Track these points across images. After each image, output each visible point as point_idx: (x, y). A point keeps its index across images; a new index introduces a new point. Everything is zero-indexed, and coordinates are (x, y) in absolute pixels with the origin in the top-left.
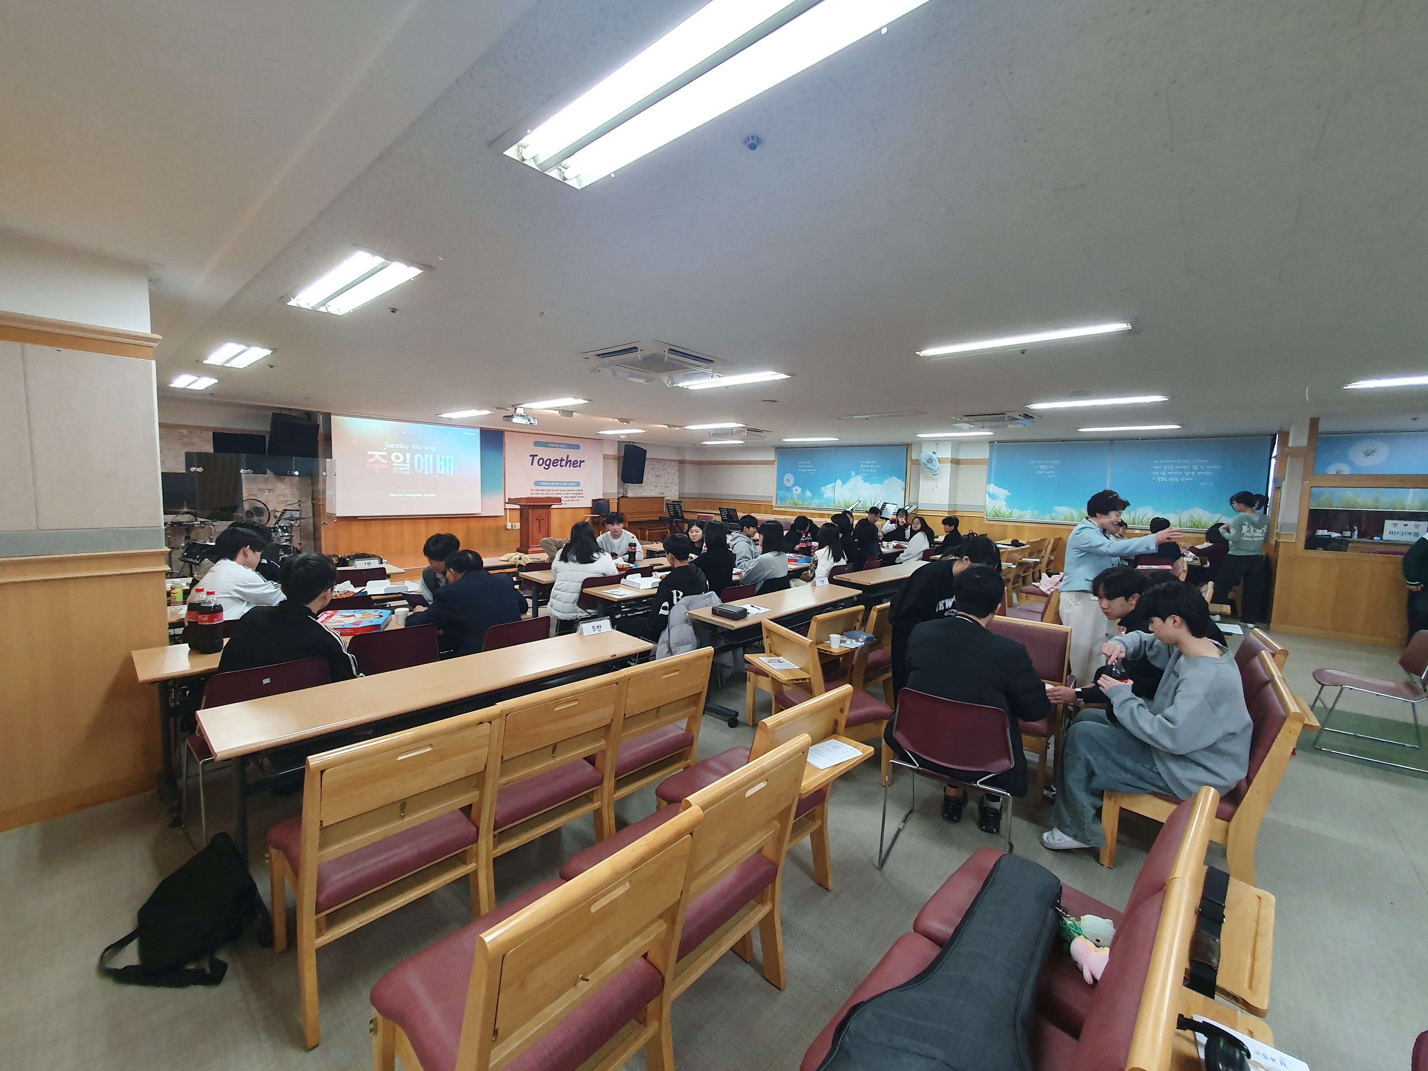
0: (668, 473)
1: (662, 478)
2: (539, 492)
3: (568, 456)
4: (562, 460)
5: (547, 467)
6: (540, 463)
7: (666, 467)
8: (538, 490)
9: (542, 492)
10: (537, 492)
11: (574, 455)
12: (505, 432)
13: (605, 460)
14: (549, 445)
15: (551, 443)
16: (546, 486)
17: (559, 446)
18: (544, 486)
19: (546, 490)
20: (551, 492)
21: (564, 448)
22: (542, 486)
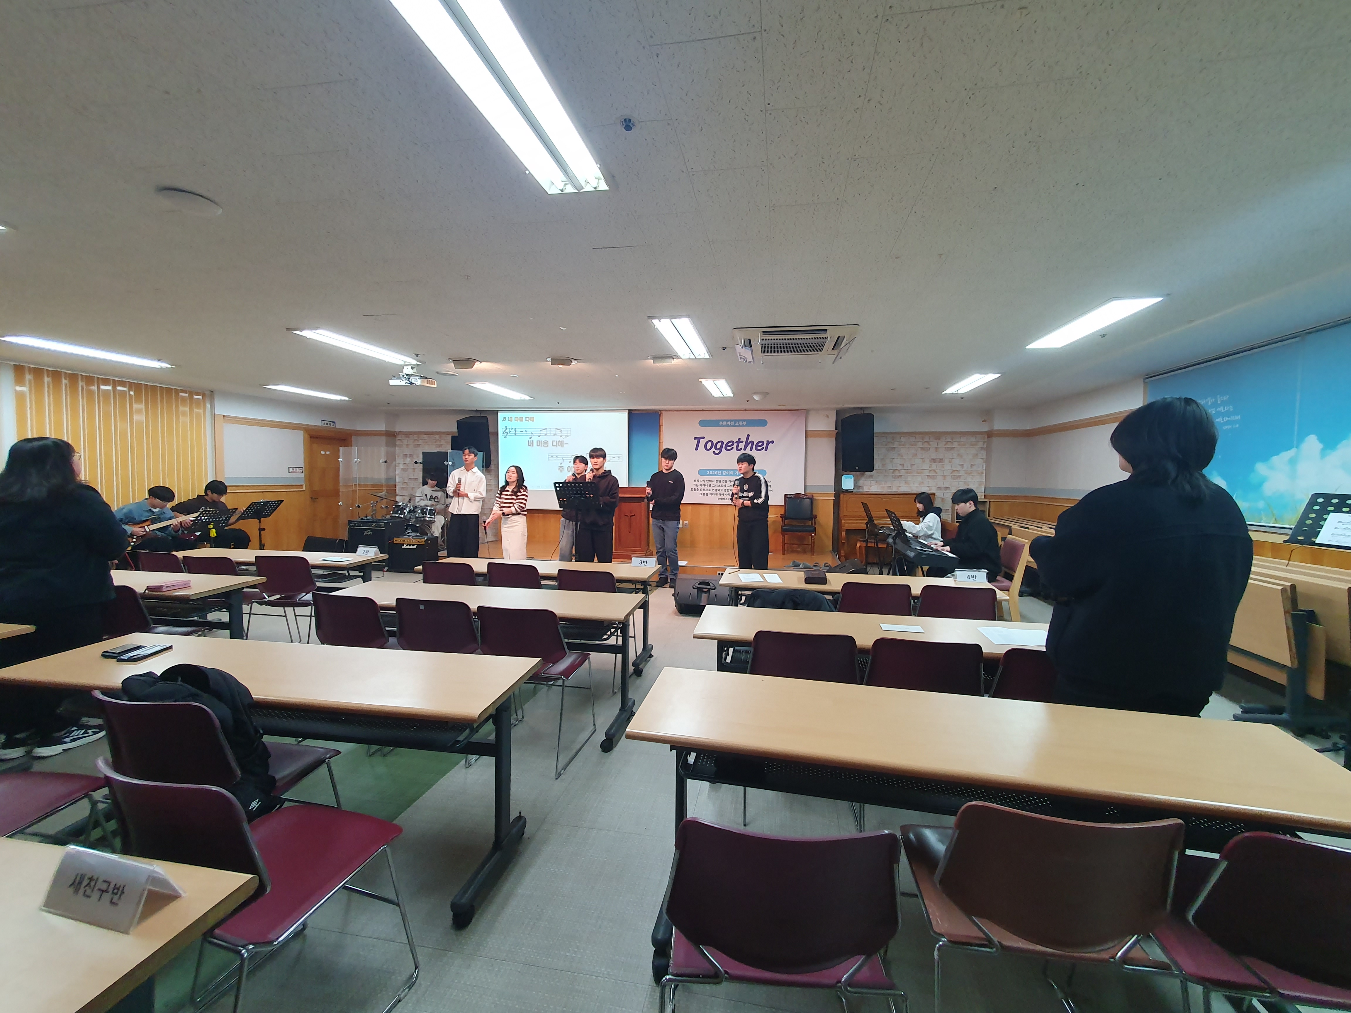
0: (960, 456)
1: (946, 461)
2: (706, 483)
3: (748, 436)
4: (739, 441)
5: (717, 452)
6: (708, 447)
7: (955, 445)
8: (704, 481)
9: (710, 482)
10: (703, 483)
11: (757, 435)
12: (663, 412)
13: (810, 439)
14: (721, 423)
15: (723, 421)
16: (715, 475)
17: (735, 423)
18: (712, 475)
19: (715, 481)
20: (722, 483)
21: (743, 425)
22: (709, 475)
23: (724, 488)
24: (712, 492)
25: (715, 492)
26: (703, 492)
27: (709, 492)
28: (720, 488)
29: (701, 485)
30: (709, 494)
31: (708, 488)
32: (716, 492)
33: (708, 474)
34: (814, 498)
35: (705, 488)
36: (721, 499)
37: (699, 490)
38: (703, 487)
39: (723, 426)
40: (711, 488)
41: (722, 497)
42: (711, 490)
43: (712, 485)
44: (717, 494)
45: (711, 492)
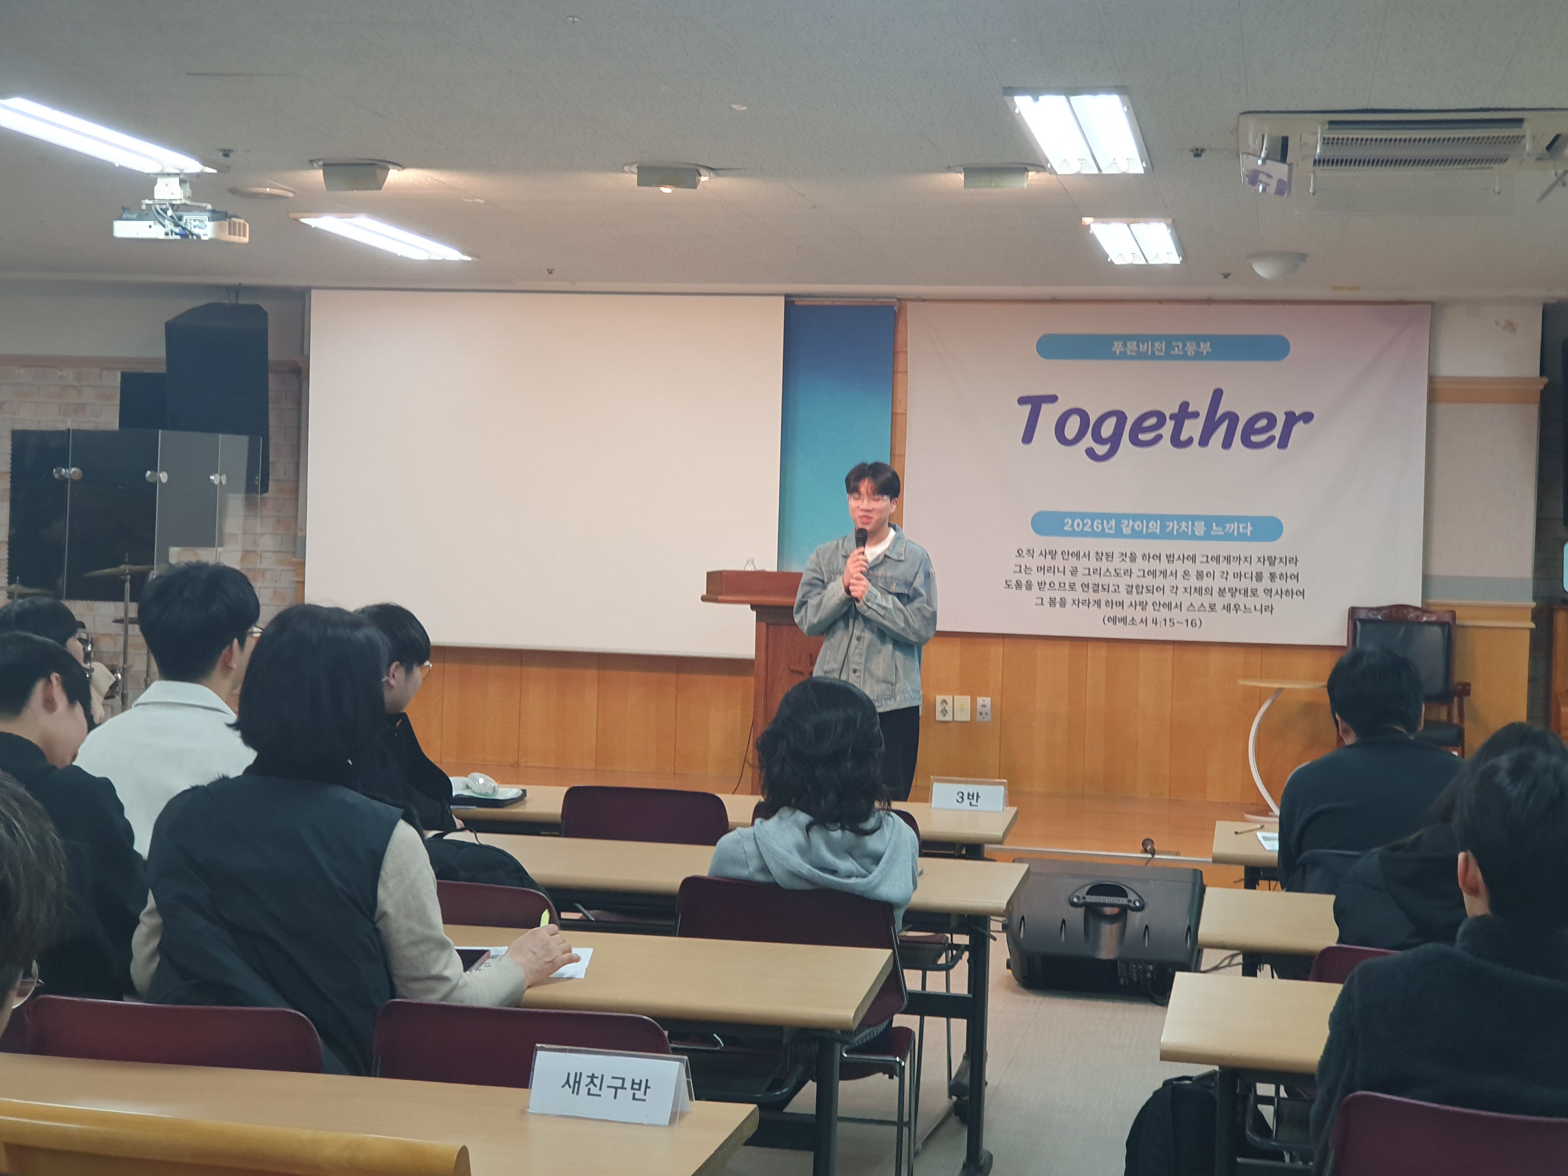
2: (1059, 562)
3: (1218, 395)
4: (1184, 413)
5: (1101, 450)
6: (1071, 433)
8: (1053, 554)
9: (1073, 561)
10: (1048, 562)
12: (910, 305)
13: (1442, 408)
14: (1118, 347)
15: (1125, 339)
16: (1093, 534)
17: (1169, 347)
18: (1083, 534)
19: (1093, 555)
20: (1117, 563)
21: (1198, 356)
22: (1073, 533)
23: (1124, 581)
24: (1083, 596)
25: (1092, 596)
26: (1047, 594)
27: (1069, 596)
28: (1112, 581)
29: (1040, 569)
30: (1069, 602)
31: (1068, 579)
32: (1096, 597)
33: (1066, 528)
34: (1458, 622)
35: (1058, 578)
36: (1114, 620)
37: (1035, 587)
38: (1048, 577)
39: (1123, 356)
40: (1078, 580)
41: (1118, 612)
42: (1078, 587)
43: (1081, 570)
44: (1098, 603)
45: (1079, 594)
